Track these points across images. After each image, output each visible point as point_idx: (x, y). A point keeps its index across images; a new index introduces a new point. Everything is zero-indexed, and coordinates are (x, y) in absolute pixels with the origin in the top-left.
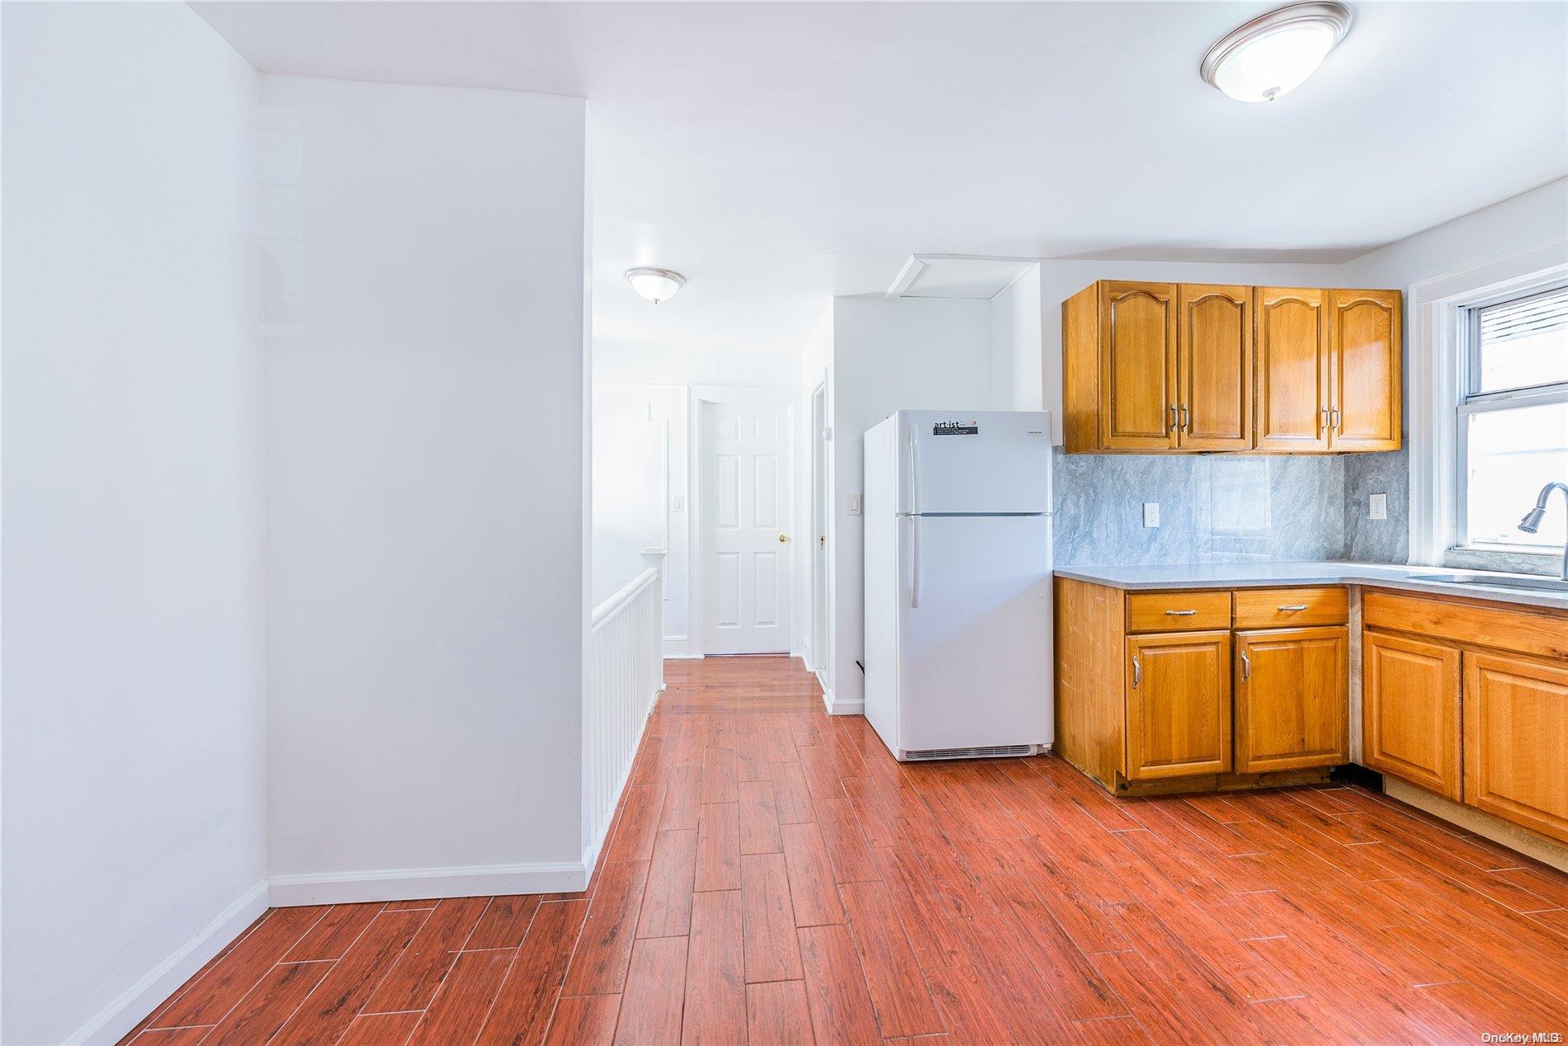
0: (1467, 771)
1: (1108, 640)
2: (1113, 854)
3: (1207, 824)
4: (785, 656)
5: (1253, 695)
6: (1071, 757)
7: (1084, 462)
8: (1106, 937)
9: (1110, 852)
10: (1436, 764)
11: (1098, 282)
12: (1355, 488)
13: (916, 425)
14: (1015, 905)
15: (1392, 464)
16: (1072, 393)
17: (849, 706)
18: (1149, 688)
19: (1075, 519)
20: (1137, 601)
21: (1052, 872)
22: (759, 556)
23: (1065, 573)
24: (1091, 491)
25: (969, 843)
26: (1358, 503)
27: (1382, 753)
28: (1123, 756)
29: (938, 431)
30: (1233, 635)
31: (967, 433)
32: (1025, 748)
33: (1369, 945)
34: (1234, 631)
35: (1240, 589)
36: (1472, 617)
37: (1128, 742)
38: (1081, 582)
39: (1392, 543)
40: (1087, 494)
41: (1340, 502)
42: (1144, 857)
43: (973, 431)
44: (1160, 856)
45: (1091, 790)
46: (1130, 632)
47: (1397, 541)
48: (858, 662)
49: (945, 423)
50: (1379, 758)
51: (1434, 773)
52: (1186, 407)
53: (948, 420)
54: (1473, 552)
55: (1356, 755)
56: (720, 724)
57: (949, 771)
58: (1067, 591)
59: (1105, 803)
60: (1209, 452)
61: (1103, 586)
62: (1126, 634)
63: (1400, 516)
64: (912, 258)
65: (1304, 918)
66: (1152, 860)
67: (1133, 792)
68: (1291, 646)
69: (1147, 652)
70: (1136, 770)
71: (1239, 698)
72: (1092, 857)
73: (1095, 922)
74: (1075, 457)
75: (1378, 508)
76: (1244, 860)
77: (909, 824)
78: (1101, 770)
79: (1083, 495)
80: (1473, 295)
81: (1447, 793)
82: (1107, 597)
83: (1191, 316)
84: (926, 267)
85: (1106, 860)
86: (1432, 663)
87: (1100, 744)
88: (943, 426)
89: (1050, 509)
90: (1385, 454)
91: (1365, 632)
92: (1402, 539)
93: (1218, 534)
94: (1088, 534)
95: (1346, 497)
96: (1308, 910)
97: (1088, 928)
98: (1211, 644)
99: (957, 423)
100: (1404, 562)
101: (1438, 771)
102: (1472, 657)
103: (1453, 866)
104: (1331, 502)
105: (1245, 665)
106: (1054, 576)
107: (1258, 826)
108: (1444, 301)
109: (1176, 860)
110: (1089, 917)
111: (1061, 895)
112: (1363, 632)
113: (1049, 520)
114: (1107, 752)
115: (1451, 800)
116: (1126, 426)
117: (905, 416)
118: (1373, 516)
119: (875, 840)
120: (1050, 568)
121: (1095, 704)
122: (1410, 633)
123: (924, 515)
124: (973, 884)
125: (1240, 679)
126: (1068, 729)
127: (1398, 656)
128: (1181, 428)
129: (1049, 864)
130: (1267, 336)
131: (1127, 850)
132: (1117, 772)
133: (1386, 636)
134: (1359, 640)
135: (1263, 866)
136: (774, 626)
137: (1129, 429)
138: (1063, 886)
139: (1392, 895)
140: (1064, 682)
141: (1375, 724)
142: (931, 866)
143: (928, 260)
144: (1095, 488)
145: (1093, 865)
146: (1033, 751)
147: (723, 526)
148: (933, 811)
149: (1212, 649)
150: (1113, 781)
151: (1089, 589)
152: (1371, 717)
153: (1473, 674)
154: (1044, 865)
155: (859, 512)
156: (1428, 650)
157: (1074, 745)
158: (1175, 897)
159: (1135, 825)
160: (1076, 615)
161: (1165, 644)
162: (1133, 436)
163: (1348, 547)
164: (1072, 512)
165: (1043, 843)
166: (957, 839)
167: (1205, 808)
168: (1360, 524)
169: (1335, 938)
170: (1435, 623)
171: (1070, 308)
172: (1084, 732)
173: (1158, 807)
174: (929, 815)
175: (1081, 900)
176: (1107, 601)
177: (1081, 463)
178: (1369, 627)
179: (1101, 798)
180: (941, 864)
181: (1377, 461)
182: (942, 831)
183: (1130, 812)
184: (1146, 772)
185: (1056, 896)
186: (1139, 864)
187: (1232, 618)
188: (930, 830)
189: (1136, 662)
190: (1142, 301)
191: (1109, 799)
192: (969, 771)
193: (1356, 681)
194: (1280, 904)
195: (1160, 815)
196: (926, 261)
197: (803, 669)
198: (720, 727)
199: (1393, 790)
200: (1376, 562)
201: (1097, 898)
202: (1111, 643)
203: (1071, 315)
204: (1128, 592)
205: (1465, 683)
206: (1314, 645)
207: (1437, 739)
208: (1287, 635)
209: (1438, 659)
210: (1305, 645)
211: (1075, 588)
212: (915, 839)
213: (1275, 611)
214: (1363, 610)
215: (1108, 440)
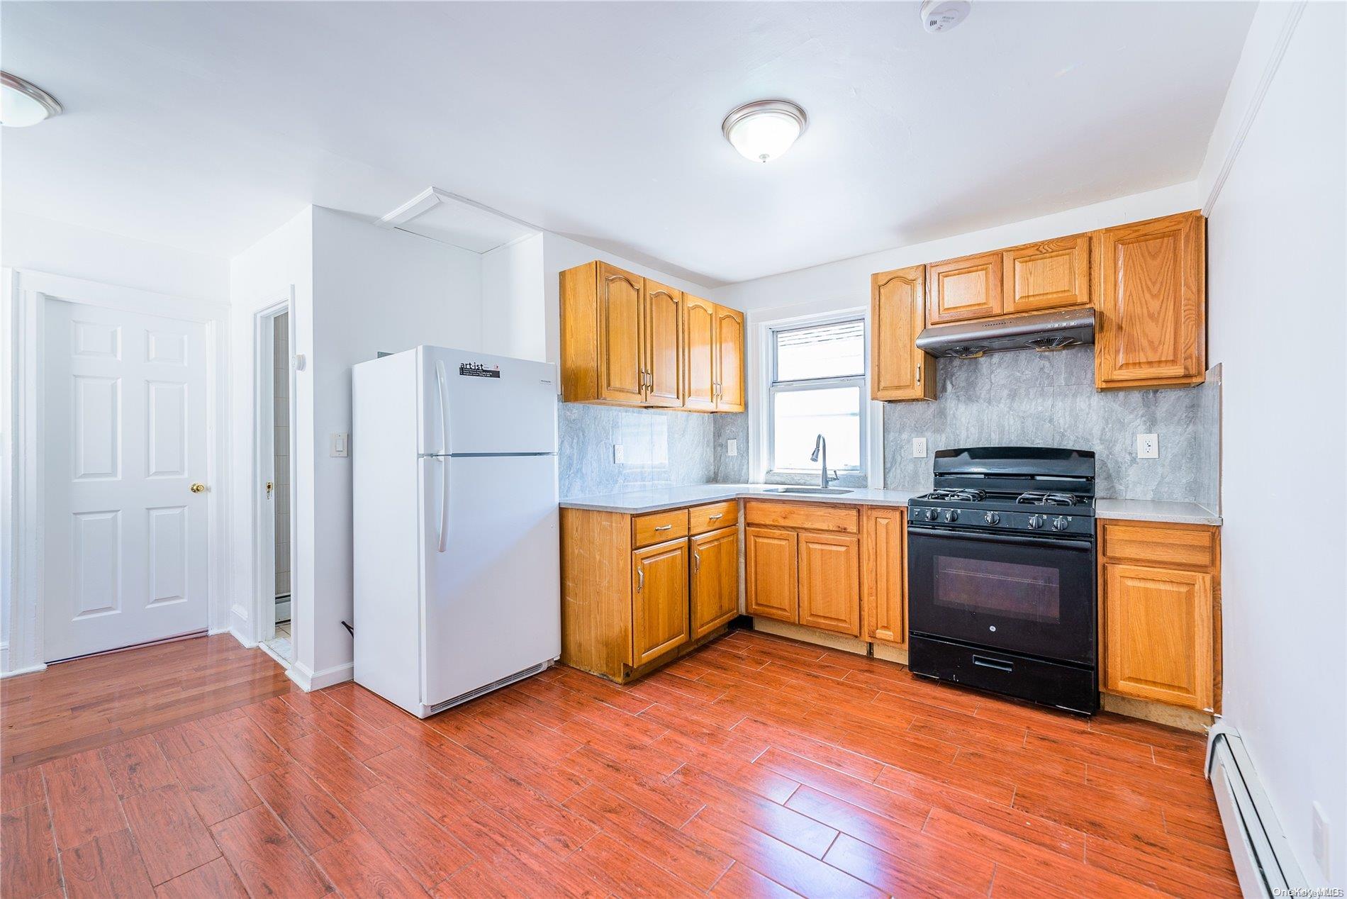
0: (801, 605)
1: (615, 556)
2: (648, 733)
3: (688, 684)
4: (201, 636)
5: (700, 582)
6: (576, 662)
7: (576, 409)
8: (684, 805)
9: (645, 732)
10: (786, 605)
11: (596, 263)
12: (719, 436)
13: (442, 362)
14: (608, 815)
15: (740, 421)
16: (571, 351)
17: (334, 672)
18: (647, 591)
19: (570, 458)
20: (640, 521)
21: (617, 770)
22: (154, 513)
23: (571, 504)
24: (581, 434)
25: (538, 775)
26: (721, 445)
27: (758, 604)
28: (630, 650)
29: (463, 371)
30: (689, 540)
31: (491, 376)
32: (540, 665)
33: (805, 731)
34: (690, 537)
35: (691, 506)
36: (802, 513)
37: (634, 637)
38: (586, 511)
39: (740, 470)
40: (578, 436)
41: (712, 444)
42: (668, 727)
43: (496, 374)
44: (676, 720)
45: (603, 685)
46: (635, 548)
47: (742, 469)
48: (343, 623)
49: (470, 364)
50: (756, 607)
51: (785, 610)
52: (649, 372)
53: (474, 361)
54: (779, 474)
55: (743, 611)
56: (129, 756)
57: (479, 710)
58: (573, 520)
59: (619, 693)
60: (652, 407)
61: (609, 513)
62: (632, 550)
63: (743, 453)
64: (430, 191)
65: (771, 729)
66: (673, 726)
67: (636, 677)
68: (716, 543)
69: (646, 562)
70: (640, 658)
71: (693, 586)
72: (637, 743)
73: (670, 797)
74: (570, 405)
75: (733, 448)
76: (721, 702)
77: (470, 782)
78: (607, 665)
79: (575, 437)
80: (777, 323)
81: (792, 620)
82: (614, 521)
83: (651, 304)
84: (440, 203)
85: (647, 741)
86: (783, 543)
87: (607, 644)
88: (468, 367)
89: (556, 450)
90: (735, 414)
91: (747, 528)
92: (745, 467)
93: (655, 468)
94: (579, 470)
95: (715, 441)
96: (769, 722)
97: (668, 805)
98: (679, 548)
99: (482, 366)
100: (747, 482)
101: (787, 608)
102: (803, 535)
103: (805, 664)
104: (708, 446)
105: (696, 561)
106: (560, 508)
107: (713, 675)
108: (764, 323)
109: (686, 719)
110: (663, 795)
111: (635, 787)
112: (745, 528)
113: (556, 458)
114: (613, 649)
115: (793, 624)
116: (615, 383)
117: (430, 352)
118: (730, 454)
119: (445, 816)
120: (557, 501)
121: (601, 611)
122: (771, 525)
123: (454, 455)
124: (564, 813)
125: (694, 571)
126: (573, 639)
127: (766, 541)
128: (647, 389)
129: (611, 764)
130: (689, 329)
131: (653, 726)
132: (624, 664)
133: (758, 529)
134: (743, 533)
135: (732, 702)
136: (182, 601)
137: (618, 385)
138: (632, 778)
139: (795, 693)
140: (570, 599)
141: (753, 586)
142: (517, 817)
143: (446, 198)
144: (584, 432)
145: (641, 749)
146: (544, 667)
147: (85, 476)
148: (486, 757)
149: (679, 552)
150: (620, 672)
151: (595, 517)
152: (751, 582)
153: (803, 546)
154: (608, 766)
155: (345, 454)
156: (781, 535)
157: (580, 651)
158: (704, 749)
159: (648, 703)
160: (581, 539)
161: (655, 553)
162: (620, 391)
163: (716, 474)
164: (568, 452)
165: (596, 747)
166: (525, 776)
167: (676, 672)
168: (722, 458)
169: (790, 734)
170: (784, 518)
171: (568, 277)
172: (588, 637)
173: (651, 683)
174: (485, 763)
175: (651, 783)
176: (614, 524)
177: (574, 411)
178: (748, 525)
179: (614, 690)
180: (524, 808)
181: (731, 419)
182: (508, 775)
183: (638, 693)
184: (647, 656)
185: (632, 789)
186: (667, 732)
187: (689, 528)
188: (495, 779)
189: (640, 572)
190: (625, 284)
191: (620, 688)
192: (496, 704)
193: (742, 560)
194: (754, 725)
195: (658, 689)
196: (443, 198)
197: (239, 646)
198: (133, 761)
199: (759, 626)
200: (732, 483)
201: (659, 775)
202: (618, 559)
203: (569, 285)
204: (633, 516)
205: (799, 552)
206: (725, 540)
207: (786, 588)
208: (714, 536)
209: (786, 539)
210: (722, 541)
211: (580, 516)
212: (485, 794)
213: (708, 519)
214: (745, 515)
215: (605, 392)
